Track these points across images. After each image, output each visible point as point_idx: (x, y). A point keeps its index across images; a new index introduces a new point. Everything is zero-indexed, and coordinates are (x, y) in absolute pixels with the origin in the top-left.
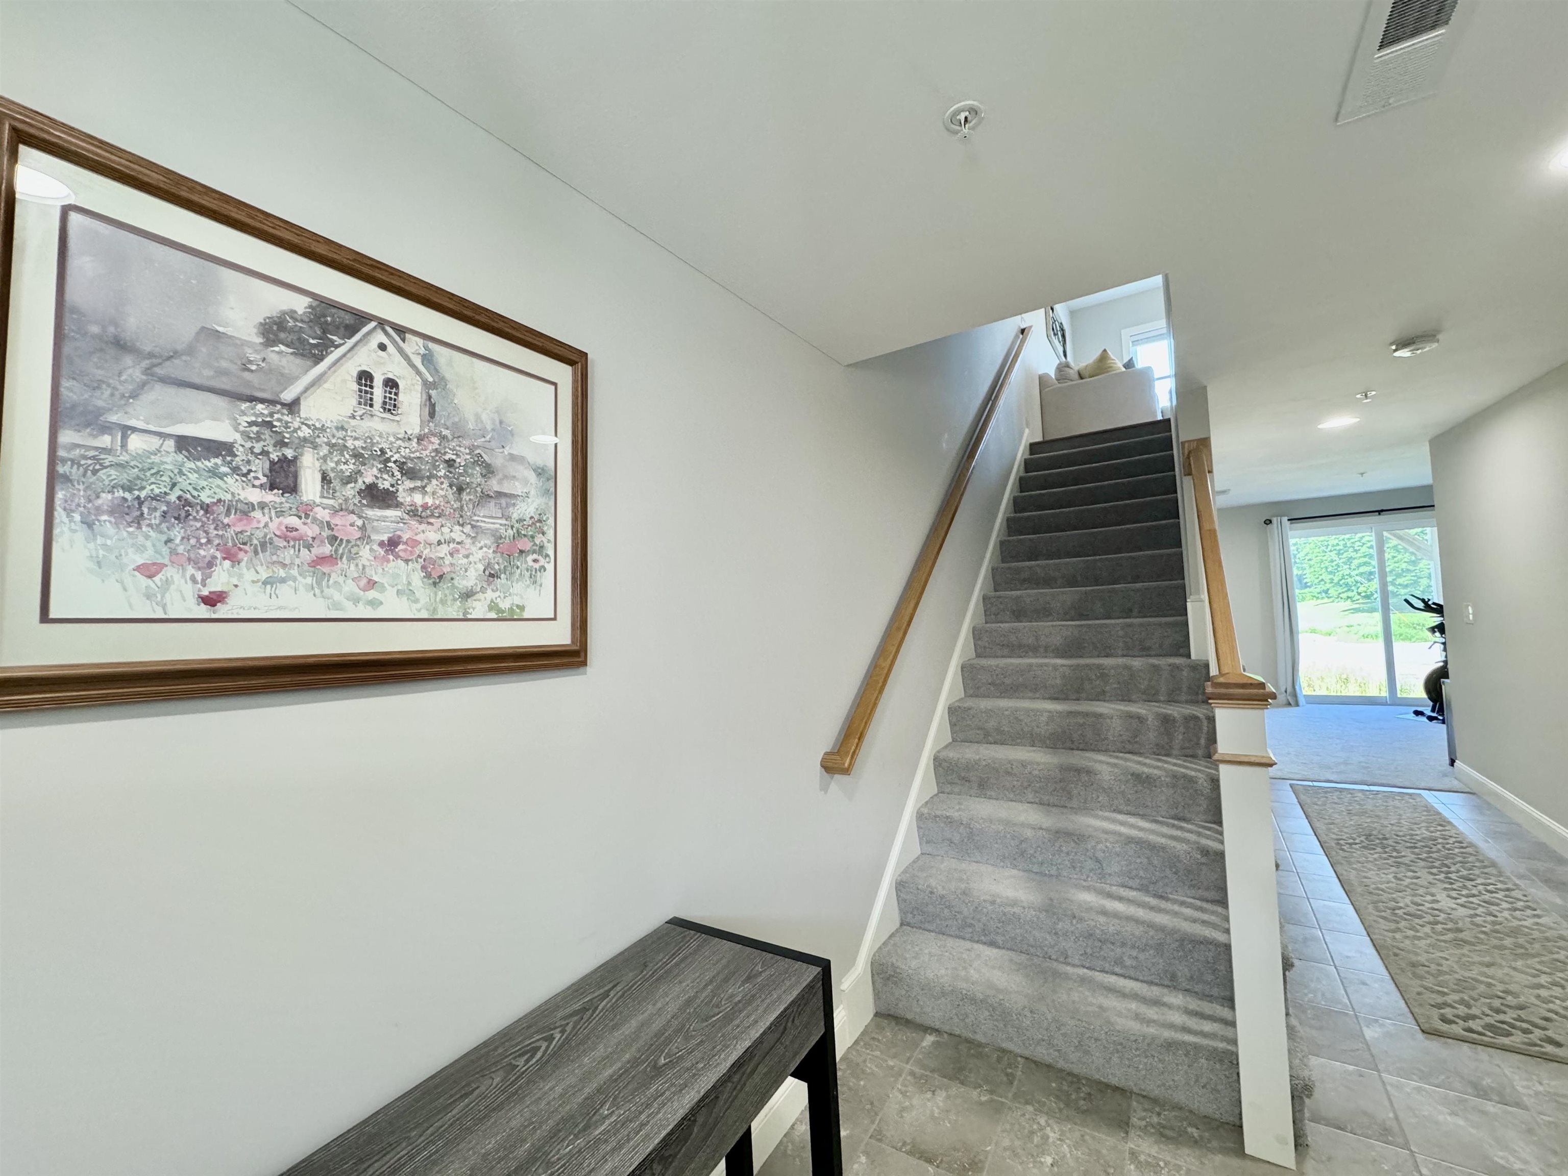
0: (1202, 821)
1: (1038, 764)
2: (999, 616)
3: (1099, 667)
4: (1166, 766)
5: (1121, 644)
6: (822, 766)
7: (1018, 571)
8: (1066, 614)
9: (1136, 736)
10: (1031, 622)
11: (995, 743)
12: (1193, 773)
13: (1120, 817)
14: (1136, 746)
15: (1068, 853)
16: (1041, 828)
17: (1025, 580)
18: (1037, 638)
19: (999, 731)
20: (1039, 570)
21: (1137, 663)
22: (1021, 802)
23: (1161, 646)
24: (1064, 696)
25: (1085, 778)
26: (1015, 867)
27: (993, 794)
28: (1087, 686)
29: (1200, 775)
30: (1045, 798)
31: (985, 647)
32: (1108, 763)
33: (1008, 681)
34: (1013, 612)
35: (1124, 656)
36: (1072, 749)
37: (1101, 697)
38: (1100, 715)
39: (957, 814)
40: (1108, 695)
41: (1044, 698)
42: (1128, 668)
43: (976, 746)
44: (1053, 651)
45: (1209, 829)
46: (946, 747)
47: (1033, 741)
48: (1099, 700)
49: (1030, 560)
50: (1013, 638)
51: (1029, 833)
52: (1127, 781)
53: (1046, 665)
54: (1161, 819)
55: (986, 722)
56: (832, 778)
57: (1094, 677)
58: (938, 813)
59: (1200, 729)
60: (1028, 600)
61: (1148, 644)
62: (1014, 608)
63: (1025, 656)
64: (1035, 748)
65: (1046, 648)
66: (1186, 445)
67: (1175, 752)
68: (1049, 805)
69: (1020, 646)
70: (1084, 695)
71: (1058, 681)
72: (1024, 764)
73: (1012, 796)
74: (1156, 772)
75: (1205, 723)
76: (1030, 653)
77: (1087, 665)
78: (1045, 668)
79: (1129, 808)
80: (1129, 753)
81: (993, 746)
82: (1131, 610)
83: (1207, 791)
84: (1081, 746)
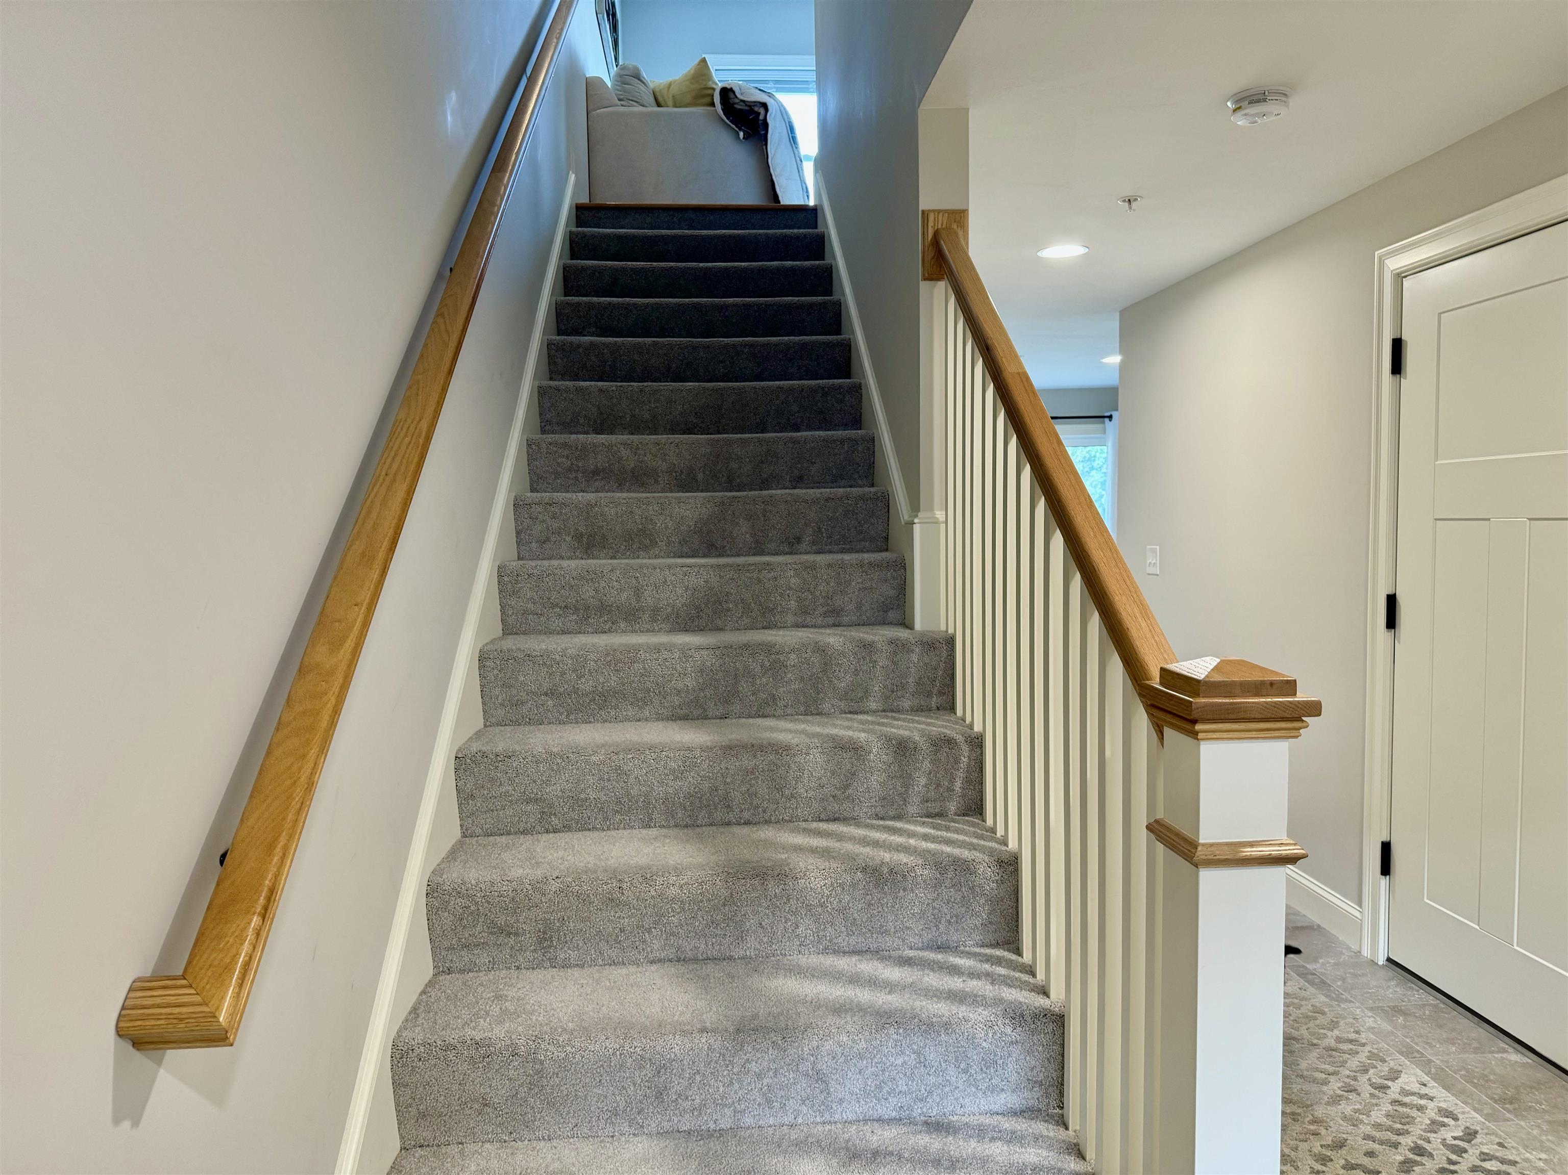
0: (977, 945)
1: (678, 871)
2: (547, 546)
3: (769, 648)
4: (912, 842)
5: (793, 604)
6: (120, 1033)
7: (584, 451)
8: (683, 542)
9: (847, 787)
10: (613, 557)
11: (567, 828)
12: (966, 854)
13: (843, 963)
14: (847, 805)
15: (759, 1076)
16: (703, 1030)
17: (596, 472)
18: (638, 593)
19: (578, 802)
20: (624, 453)
21: (833, 639)
22: (637, 963)
23: (859, 606)
24: (697, 712)
25: (773, 888)
26: (639, 1130)
27: (573, 955)
28: (744, 687)
29: (977, 855)
30: (688, 946)
31: (525, 612)
32: (814, 851)
33: (586, 685)
34: (578, 537)
35: (797, 626)
36: (729, 824)
37: (768, 710)
38: (785, 749)
39: (499, 1032)
40: (781, 704)
41: (660, 718)
42: (821, 650)
43: (526, 841)
44: (668, 618)
45: (999, 961)
46: (453, 854)
47: (650, 816)
48: (764, 716)
49: (599, 431)
50: (588, 592)
51: (677, 1046)
52: (854, 886)
53: (669, 648)
54: (911, 953)
55: (547, 782)
56: (159, 1063)
57: (758, 669)
58: (452, 1037)
59: (957, 761)
60: (610, 512)
61: (838, 601)
62: (582, 529)
63: (610, 631)
64: (653, 832)
65: (655, 611)
66: (931, 218)
67: (912, 810)
68: (695, 960)
69: (604, 608)
70: (737, 707)
71: (690, 682)
72: (647, 876)
73: (614, 953)
74: (903, 858)
75: (965, 749)
76: (623, 625)
77: (746, 646)
78: (666, 655)
79: (853, 940)
80: (835, 820)
81: (565, 837)
82: (799, 540)
83: (990, 887)
84: (746, 815)
